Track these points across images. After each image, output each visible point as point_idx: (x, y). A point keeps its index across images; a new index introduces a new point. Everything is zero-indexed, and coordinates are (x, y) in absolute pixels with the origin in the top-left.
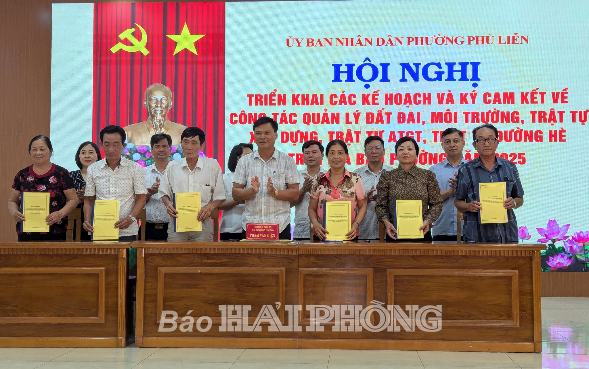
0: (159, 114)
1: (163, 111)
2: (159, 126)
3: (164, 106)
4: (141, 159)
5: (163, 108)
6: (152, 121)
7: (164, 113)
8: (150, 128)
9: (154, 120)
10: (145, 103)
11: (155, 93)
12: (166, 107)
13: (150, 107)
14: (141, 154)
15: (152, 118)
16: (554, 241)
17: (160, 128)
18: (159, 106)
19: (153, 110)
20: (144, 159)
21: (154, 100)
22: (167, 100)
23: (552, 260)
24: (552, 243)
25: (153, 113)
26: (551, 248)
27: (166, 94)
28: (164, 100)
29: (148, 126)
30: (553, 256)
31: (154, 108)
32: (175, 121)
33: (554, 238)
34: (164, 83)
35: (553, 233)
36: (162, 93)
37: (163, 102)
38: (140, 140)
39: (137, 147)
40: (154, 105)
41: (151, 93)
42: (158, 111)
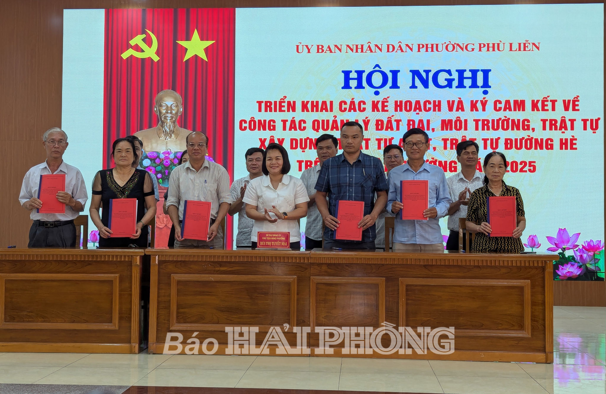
0: (169, 121)
1: (173, 117)
2: (169, 132)
3: (174, 112)
4: (151, 165)
5: (174, 114)
6: (163, 127)
7: (174, 119)
8: (160, 133)
9: (165, 126)
10: (155, 109)
11: (165, 99)
12: (176, 113)
13: (160, 113)
14: (151, 160)
15: (163, 125)
16: (564, 250)
17: (170, 134)
18: (169, 112)
19: (163, 116)
20: (154, 165)
21: (164, 106)
22: (177, 106)
23: (562, 269)
24: (562, 252)
25: (163, 119)
26: (561, 257)
27: (176, 100)
28: (174, 106)
29: (159, 132)
30: (562, 265)
31: (164, 114)
32: (185, 127)
33: (564, 247)
34: (174, 89)
35: (563, 242)
36: (173, 99)
37: (174, 108)
38: (150, 146)
39: (147, 153)
40: (164, 111)
41: (161, 99)
42: (168, 117)
